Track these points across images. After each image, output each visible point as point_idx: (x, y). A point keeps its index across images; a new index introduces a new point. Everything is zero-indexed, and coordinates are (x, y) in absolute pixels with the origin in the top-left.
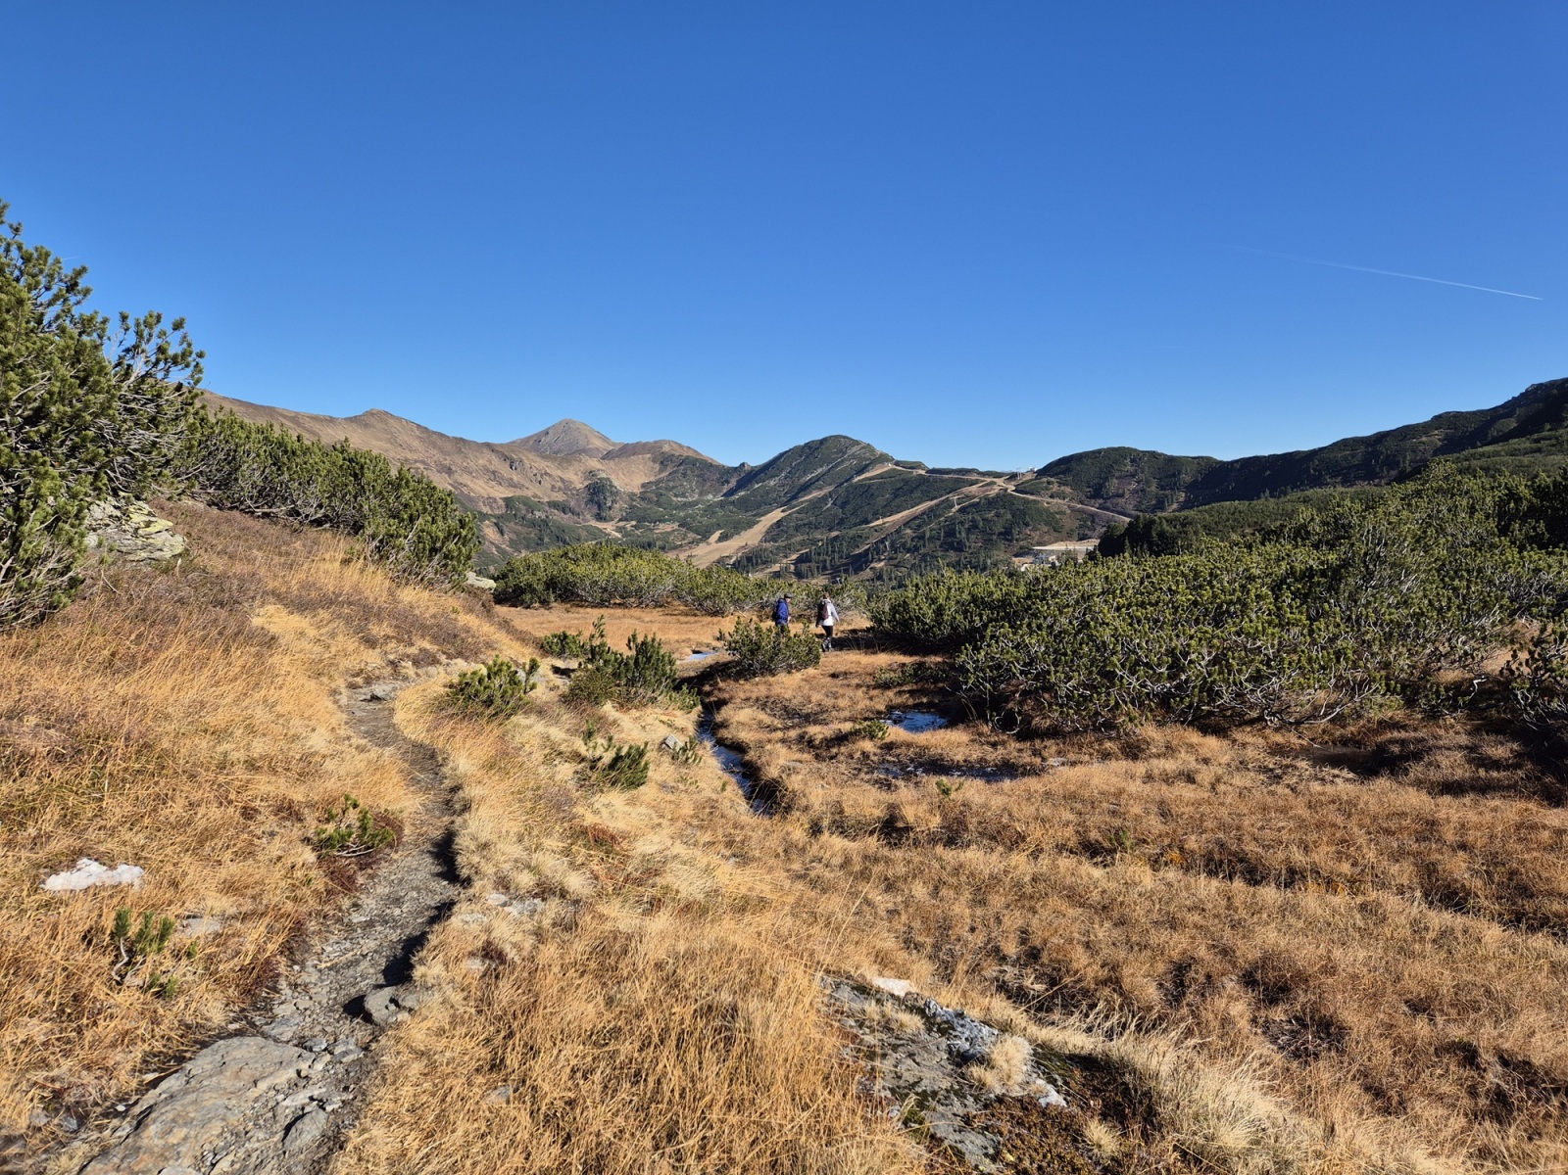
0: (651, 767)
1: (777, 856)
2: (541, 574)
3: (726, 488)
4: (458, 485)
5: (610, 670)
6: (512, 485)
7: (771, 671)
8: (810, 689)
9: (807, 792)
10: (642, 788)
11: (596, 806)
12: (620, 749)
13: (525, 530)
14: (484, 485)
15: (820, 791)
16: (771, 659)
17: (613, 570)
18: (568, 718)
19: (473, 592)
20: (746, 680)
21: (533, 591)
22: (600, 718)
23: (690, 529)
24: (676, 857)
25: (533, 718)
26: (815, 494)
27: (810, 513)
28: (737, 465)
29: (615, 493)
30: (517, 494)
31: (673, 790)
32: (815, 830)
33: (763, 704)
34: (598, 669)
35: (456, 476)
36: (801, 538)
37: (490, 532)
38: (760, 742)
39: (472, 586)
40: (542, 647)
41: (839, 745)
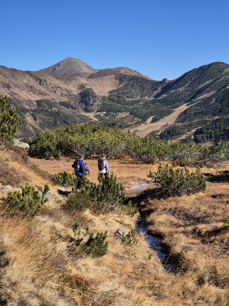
0: (110, 245)
1: (178, 295)
2: (54, 141)
3: (155, 93)
4: (12, 94)
5: (88, 193)
6: (41, 93)
7: (178, 194)
8: (200, 204)
9: (196, 260)
10: (104, 256)
11: (78, 265)
12: (92, 235)
13: (47, 118)
14: (26, 94)
15: (204, 260)
16: (178, 187)
17: (92, 138)
18: (65, 218)
19: (17, 150)
20: (164, 199)
21: (50, 150)
22: (83, 218)
23: (136, 116)
24: (120, 294)
25: (46, 218)
26: (205, 95)
27: (203, 106)
28: (161, 80)
29: (95, 97)
30: (43, 98)
31: (122, 258)
32: (201, 282)
33: (173, 212)
34: (82, 192)
35: (12, 89)
36: (198, 120)
37: (29, 119)
38: (171, 233)
39: (17, 147)
40: (53, 180)
41: (216, 235)
